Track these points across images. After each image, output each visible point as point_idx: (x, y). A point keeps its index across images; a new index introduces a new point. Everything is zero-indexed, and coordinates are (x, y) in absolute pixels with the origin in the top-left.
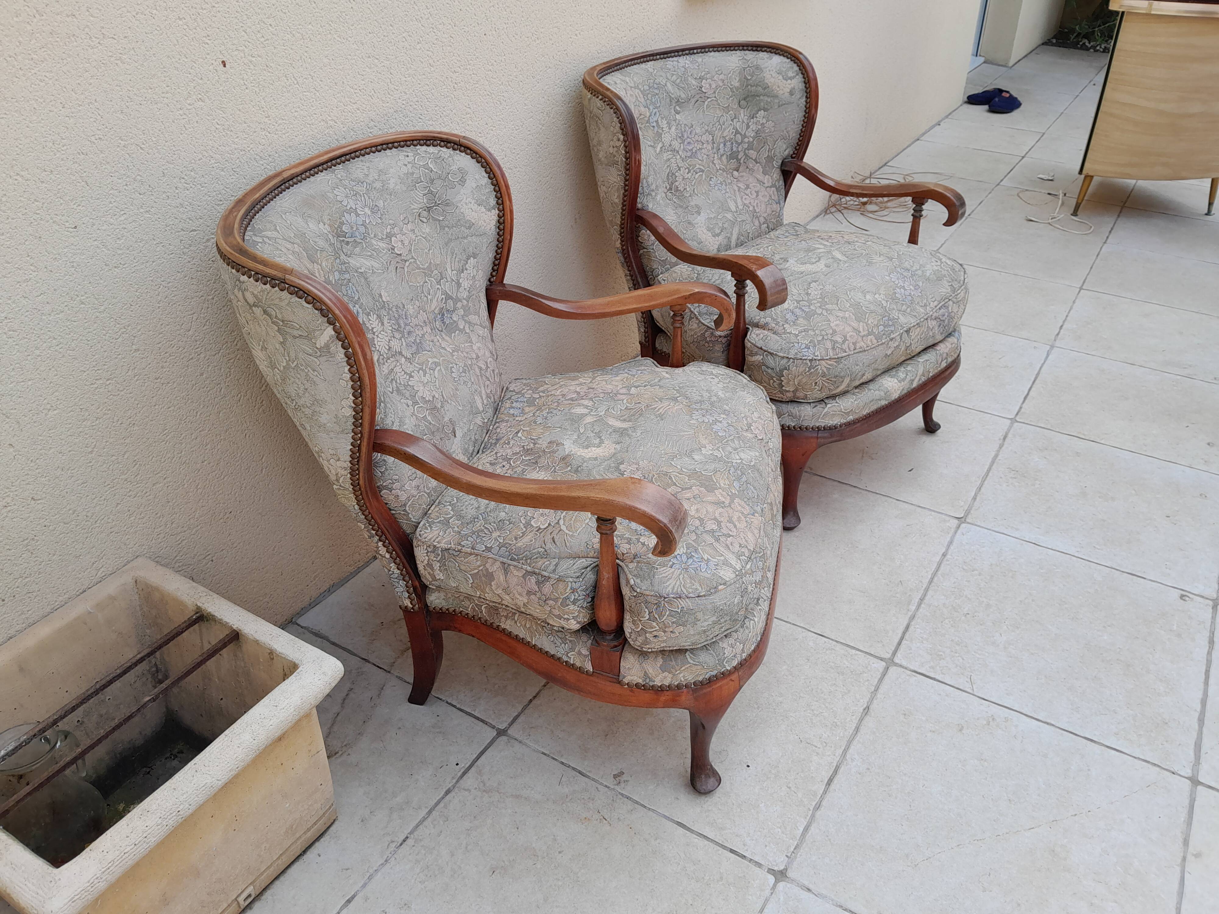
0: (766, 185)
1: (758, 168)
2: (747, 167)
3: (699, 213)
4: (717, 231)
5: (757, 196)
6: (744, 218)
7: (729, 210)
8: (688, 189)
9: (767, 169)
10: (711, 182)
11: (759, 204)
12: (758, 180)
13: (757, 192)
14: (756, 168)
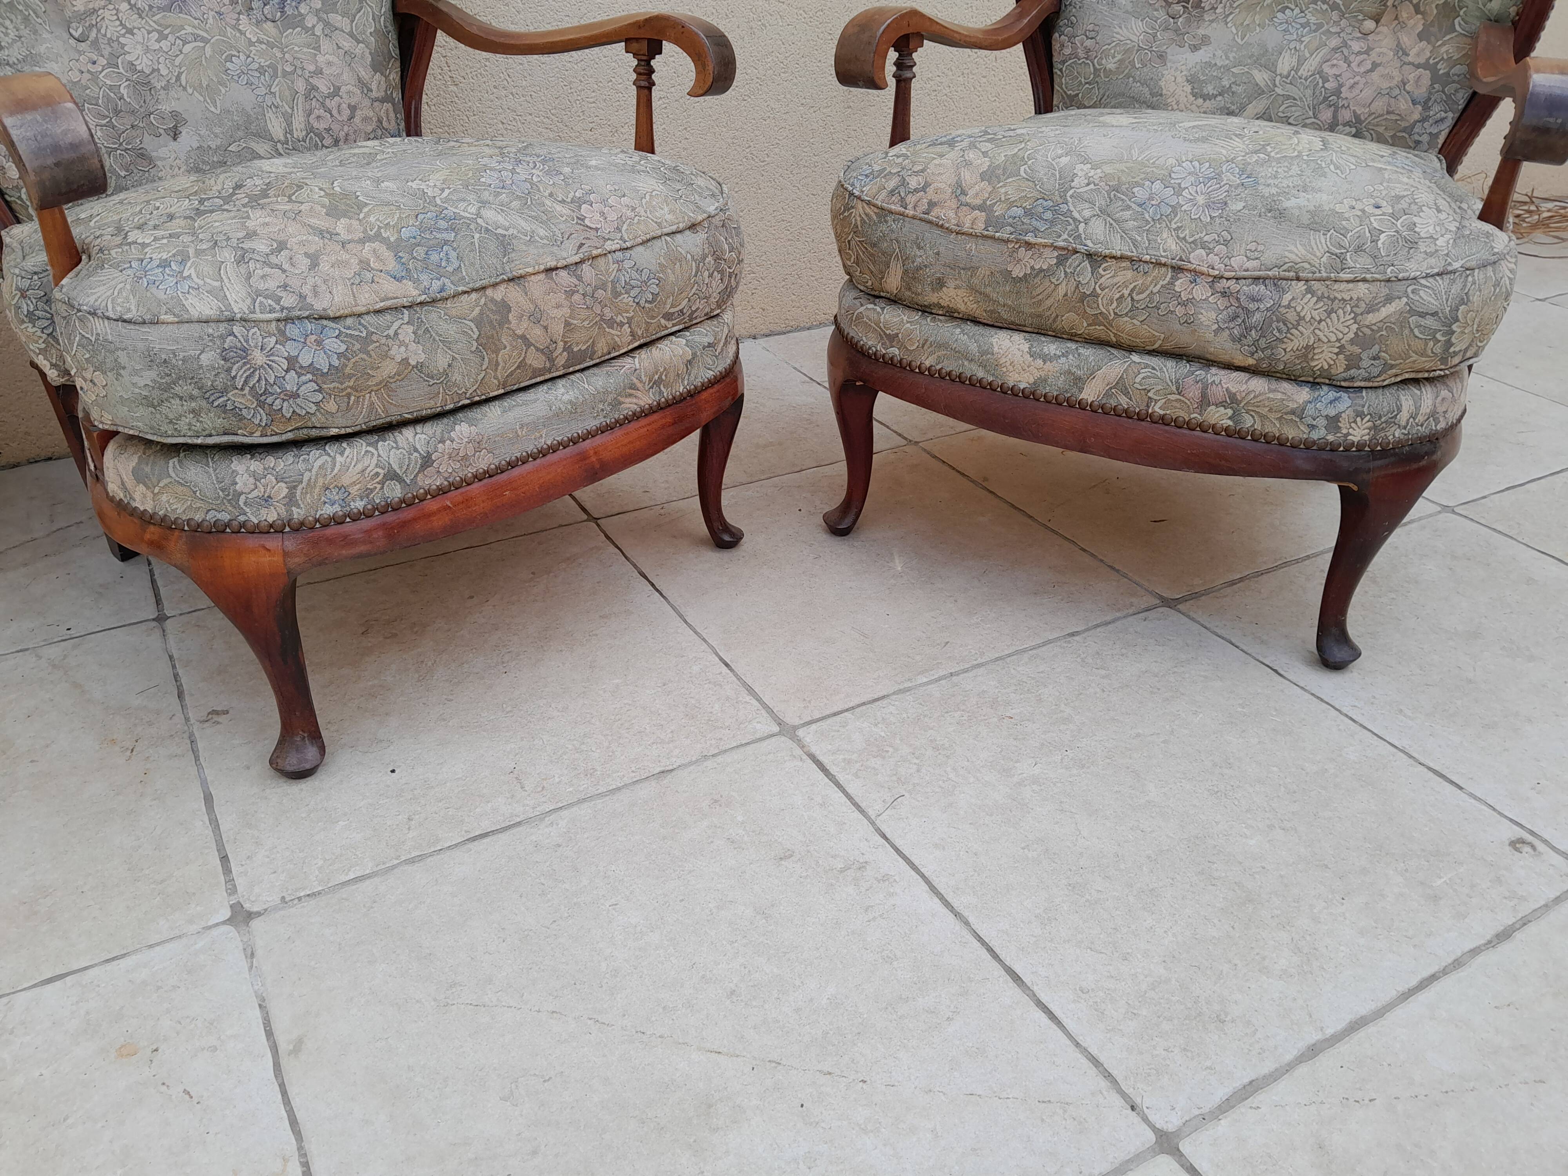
0: (1410, 59)
1: (1417, 23)
2: (1396, 18)
3: (1195, 48)
4: (1210, 89)
5: (1371, 70)
6: (1294, 91)
7: (1271, 67)
8: (1218, 11)
9: (1435, 30)
10: (1279, 15)
11: (1361, 86)
12: (1399, 45)
13: (1375, 66)
14: (1412, 22)
